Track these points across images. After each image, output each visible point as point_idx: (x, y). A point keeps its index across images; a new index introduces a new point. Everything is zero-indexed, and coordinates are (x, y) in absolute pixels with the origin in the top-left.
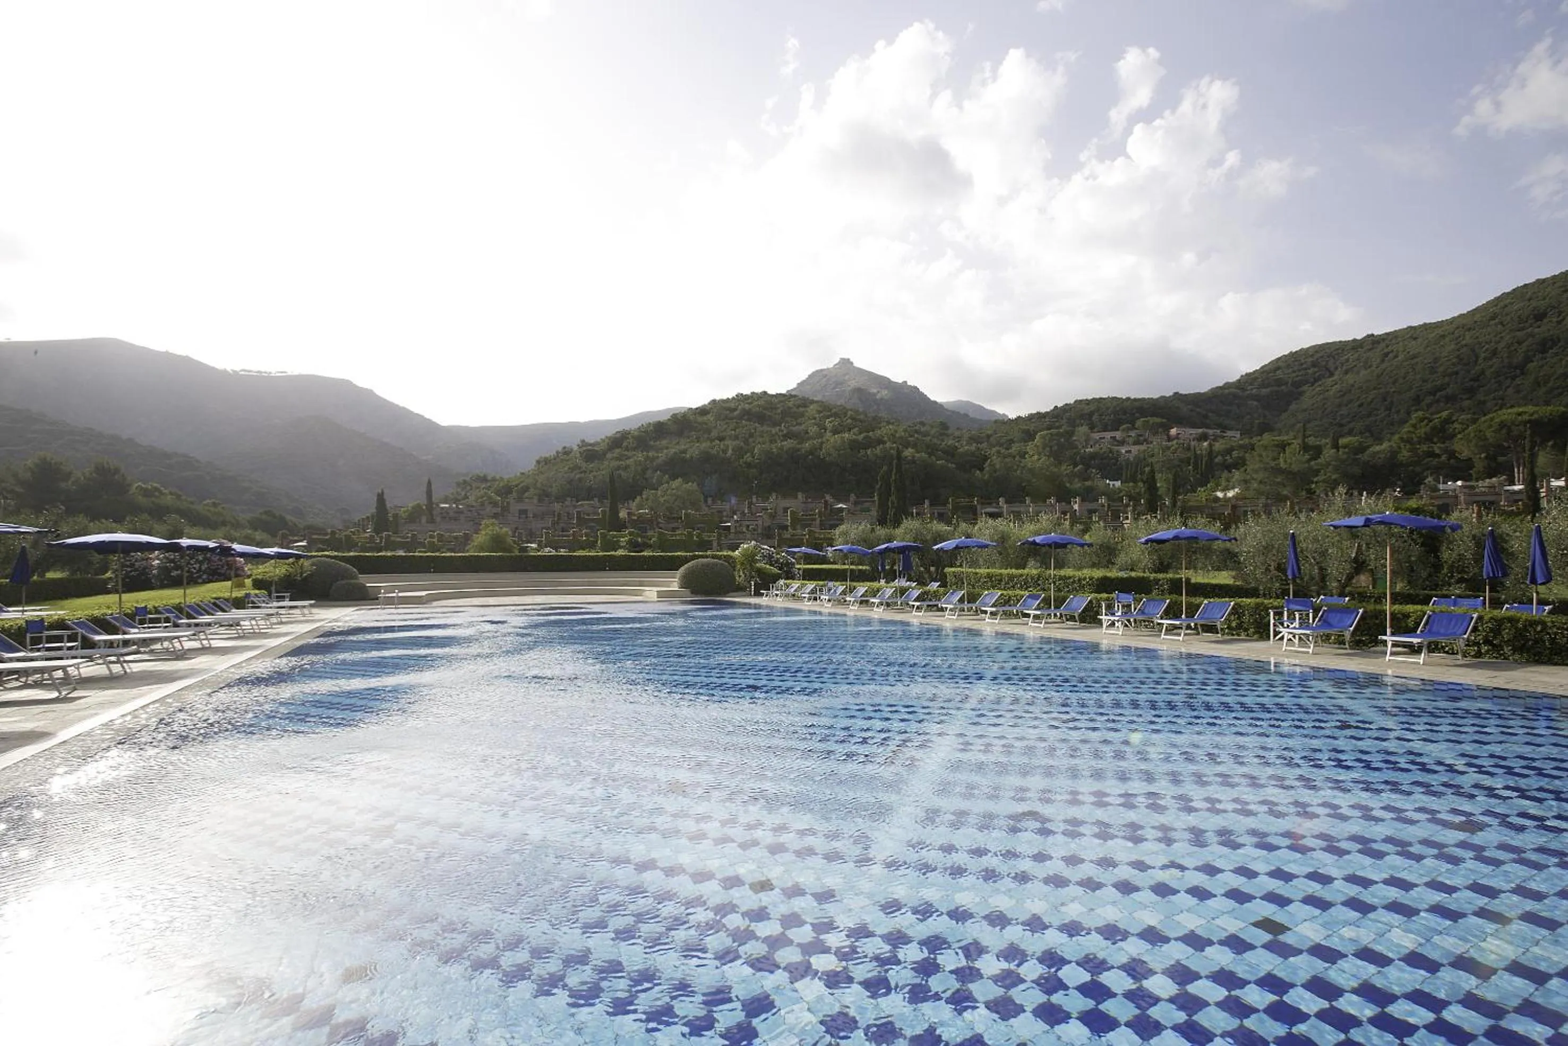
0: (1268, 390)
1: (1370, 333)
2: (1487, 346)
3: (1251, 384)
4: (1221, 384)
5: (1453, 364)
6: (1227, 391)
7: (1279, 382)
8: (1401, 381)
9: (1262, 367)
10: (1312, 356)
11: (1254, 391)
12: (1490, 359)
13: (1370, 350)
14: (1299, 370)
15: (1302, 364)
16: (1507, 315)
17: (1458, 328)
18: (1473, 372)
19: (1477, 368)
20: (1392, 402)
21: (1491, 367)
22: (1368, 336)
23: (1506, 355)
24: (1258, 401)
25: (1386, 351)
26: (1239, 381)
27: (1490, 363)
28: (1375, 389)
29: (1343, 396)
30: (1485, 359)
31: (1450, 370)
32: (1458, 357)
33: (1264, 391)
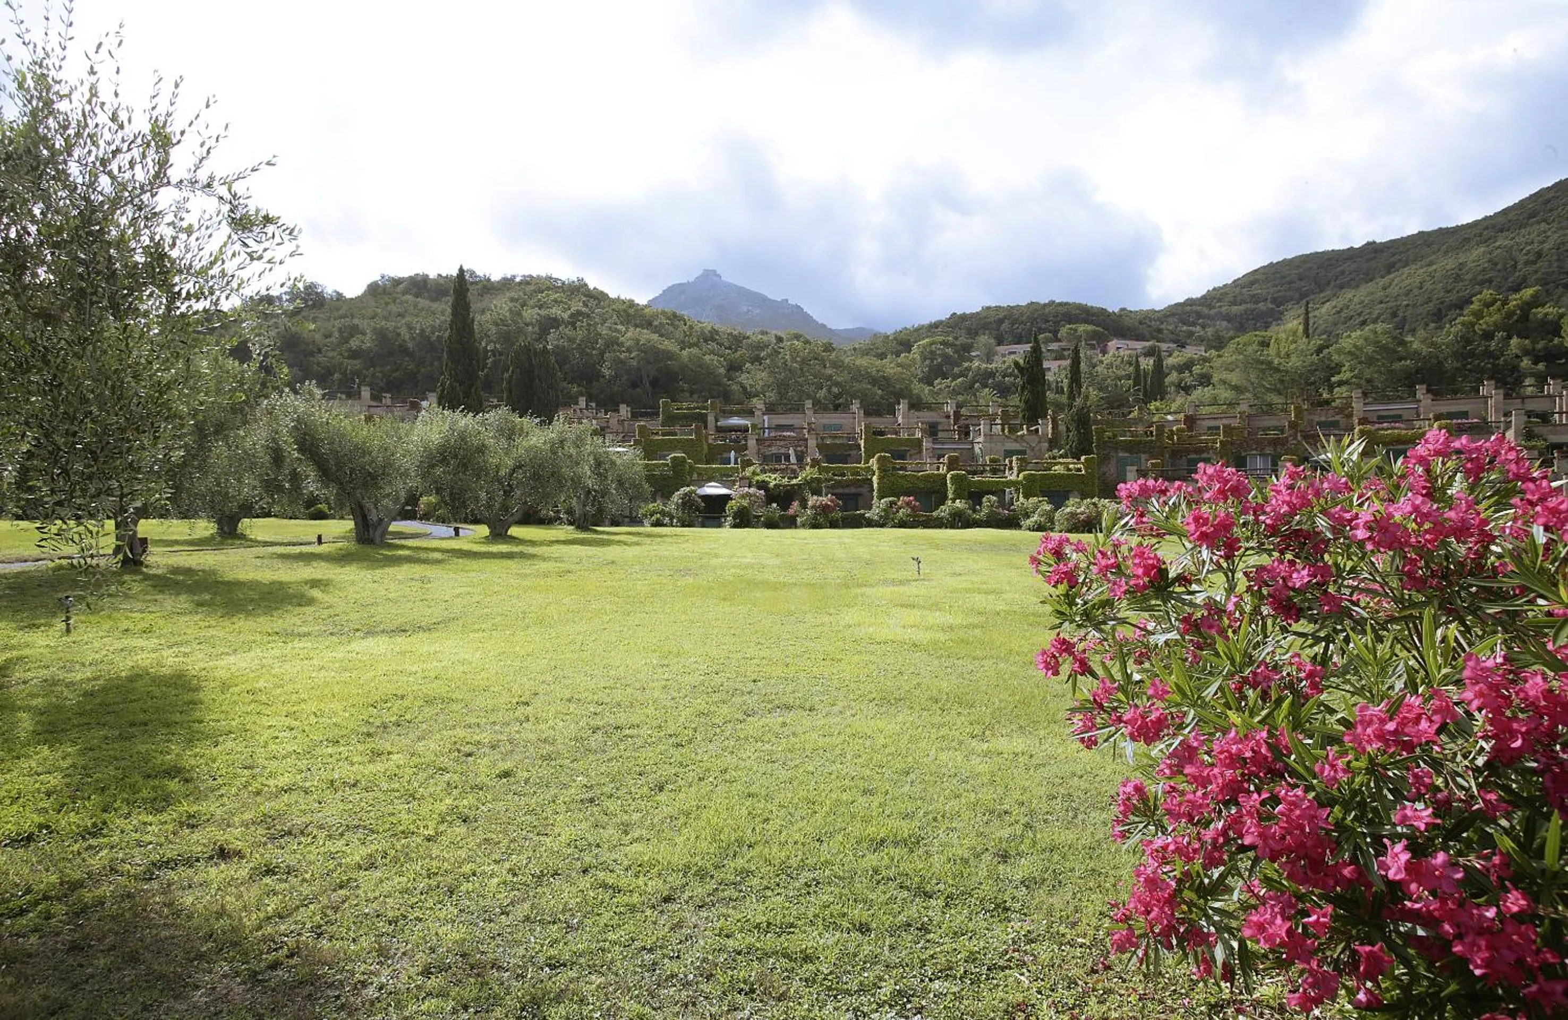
0: (1242, 307)
1: (1371, 240)
2: (1528, 248)
3: (1220, 300)
4: (1182, 300)
5: (1484, 270)
6: (1188, 308)
7: (1256, 299)
8: (1416, 292)
9: (1235, 281)
10: (1298, 267)
11: (1224, 309)
12: (1534, 262)
13: (1372, 259)
14: (1282, 285)
15: (1284, 277)
16: (1551, 210)
17: (1487, 228)
18: (1511, 280)
19: (1517, 274)
20: (1404, 318)
21: (1536, 272)
22: (1369, 244)
23: (1555, 258)
24: (1229, 321)
25: (1392, 260)
26: (1204, 297)
27: (1535, 267)
28: (1381, 302)
29: (1338, 312)
30: (1527, 263)
31: (1480, 277)
32: (1490, 261)
33: (1235, 309)
